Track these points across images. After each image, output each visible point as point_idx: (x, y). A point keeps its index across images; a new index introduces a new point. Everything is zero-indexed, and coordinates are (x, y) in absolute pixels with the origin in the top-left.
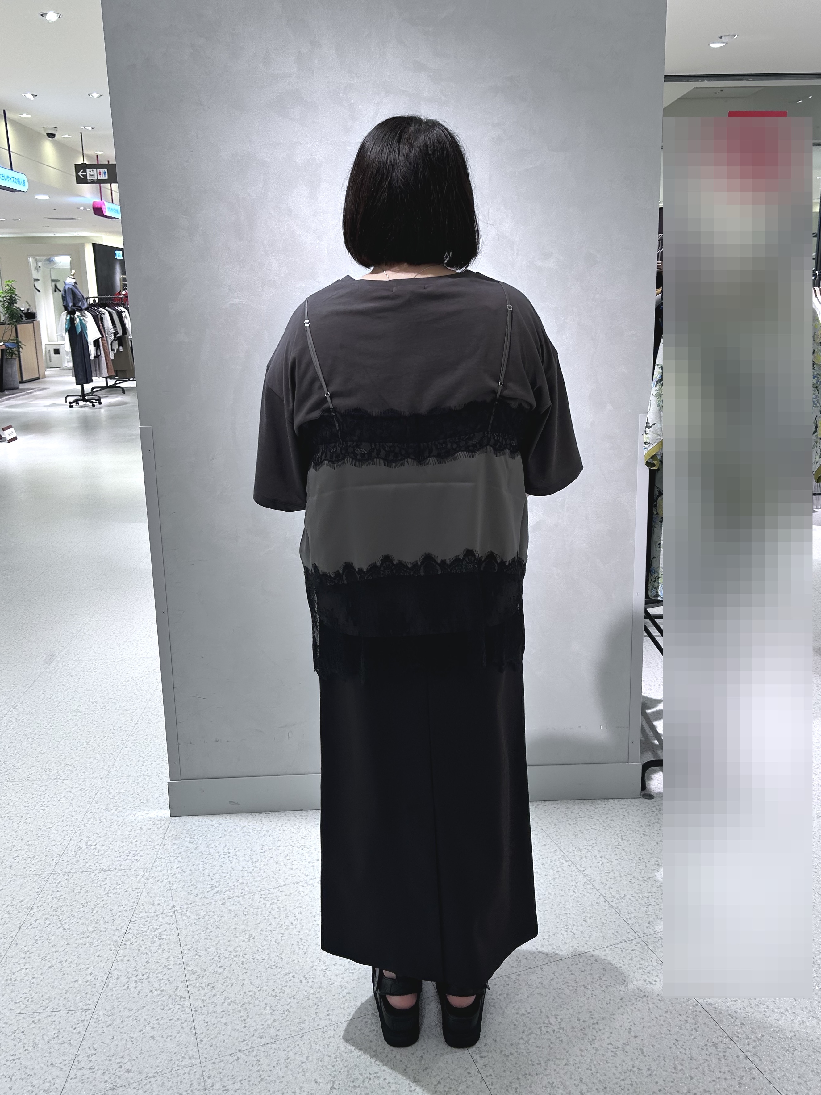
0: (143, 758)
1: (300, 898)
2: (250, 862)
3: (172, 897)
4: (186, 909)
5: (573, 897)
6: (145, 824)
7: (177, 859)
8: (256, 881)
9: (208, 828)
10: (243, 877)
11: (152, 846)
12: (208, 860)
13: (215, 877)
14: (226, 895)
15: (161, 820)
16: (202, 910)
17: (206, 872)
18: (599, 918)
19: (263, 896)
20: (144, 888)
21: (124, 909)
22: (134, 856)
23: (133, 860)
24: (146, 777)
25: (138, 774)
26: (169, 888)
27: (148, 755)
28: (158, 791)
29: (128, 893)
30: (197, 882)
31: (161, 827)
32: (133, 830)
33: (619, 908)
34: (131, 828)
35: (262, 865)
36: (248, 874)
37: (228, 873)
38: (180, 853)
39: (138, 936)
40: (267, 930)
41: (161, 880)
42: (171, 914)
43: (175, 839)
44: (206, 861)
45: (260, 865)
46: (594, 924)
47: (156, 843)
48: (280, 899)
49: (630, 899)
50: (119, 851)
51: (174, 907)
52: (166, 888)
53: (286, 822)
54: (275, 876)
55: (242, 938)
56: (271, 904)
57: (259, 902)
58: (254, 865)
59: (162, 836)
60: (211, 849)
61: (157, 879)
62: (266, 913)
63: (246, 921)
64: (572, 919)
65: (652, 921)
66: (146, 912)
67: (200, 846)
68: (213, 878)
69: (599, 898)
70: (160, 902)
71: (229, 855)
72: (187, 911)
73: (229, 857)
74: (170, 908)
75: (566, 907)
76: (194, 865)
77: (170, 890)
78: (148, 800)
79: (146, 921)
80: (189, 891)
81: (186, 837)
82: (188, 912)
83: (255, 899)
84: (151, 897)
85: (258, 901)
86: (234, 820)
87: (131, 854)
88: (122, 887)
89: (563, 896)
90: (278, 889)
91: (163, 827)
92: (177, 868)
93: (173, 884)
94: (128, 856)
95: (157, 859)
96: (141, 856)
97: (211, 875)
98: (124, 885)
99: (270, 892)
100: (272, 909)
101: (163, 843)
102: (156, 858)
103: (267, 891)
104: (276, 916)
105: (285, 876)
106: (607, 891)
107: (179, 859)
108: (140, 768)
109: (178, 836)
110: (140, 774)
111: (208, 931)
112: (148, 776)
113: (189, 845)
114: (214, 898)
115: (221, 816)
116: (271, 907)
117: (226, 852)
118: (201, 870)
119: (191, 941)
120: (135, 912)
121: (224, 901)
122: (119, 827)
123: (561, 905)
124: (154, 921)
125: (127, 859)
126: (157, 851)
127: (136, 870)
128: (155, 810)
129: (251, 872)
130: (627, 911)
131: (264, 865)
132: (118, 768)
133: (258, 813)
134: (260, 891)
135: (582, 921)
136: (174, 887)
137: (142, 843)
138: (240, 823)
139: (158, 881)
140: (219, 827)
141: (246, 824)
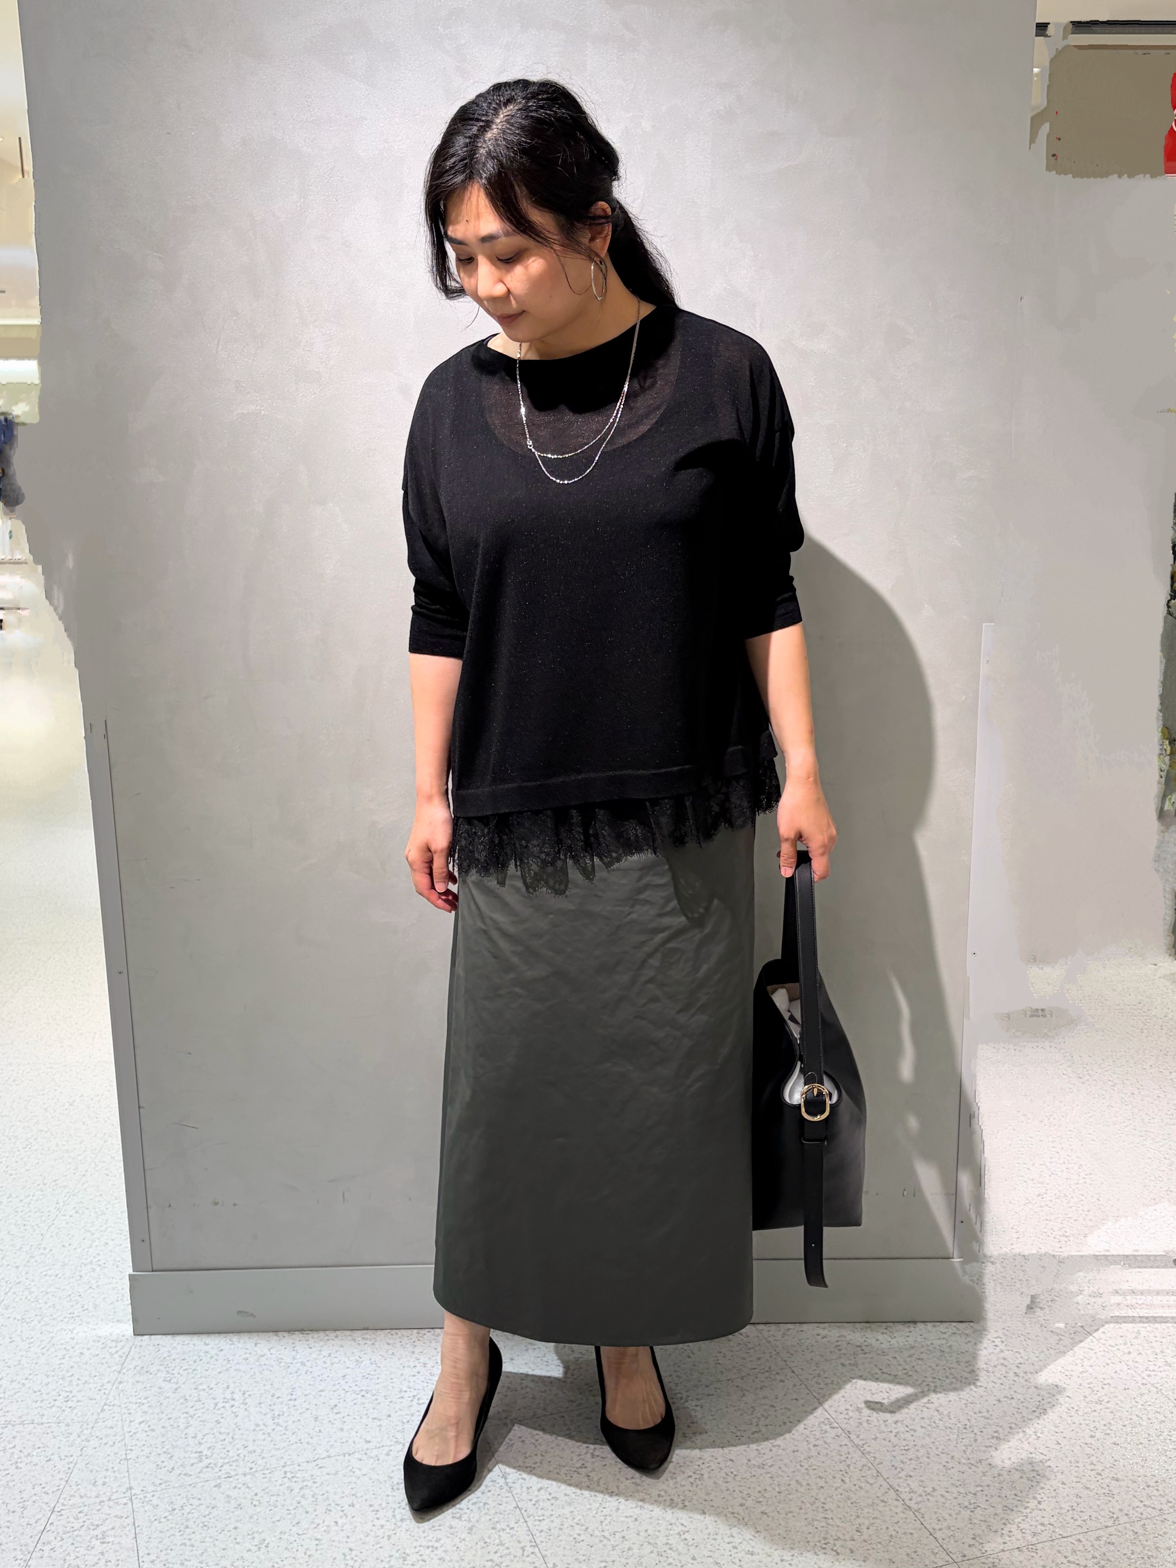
0: (93, 1234)
1: (354, 1479)
2: (269, 1416)
3: (128, 1471)
4: (152, 1494)
5: (840, 1491)
6: (89, 1347)
7: (142, 1407)
8: (277, 1449)
9: (199, 1356)
10: (254, 1441)
11: (99, 1385)
12: (196, 1410)
13: (205, 1440)
14: (223, 1472)
15: (116, 1341)
16: (179, 1495)
17: (191, 1431)
18: (884, 1528)
19: (289, 1475)
20: (81, 1455)
21: (44, 1490)
22: (66, 1401)
23: (64, 1408)
24: (95, 1267)
25: (81, 1261)
26: (124, 1457)
27: (101, 1229)
28: (116, 1291)
29: (51, 1462)
30: (173, 1447)
31: (117, 1352)
32: (67, 1356)
33: (922, 1511)
34: (64, 1352)
35: (290, 1422)
36: (263, 1437)
37: (228, 1434)
38: (146, 1398)
39: (64, 1536)
40: (292, 1532)
41: (111, 1443)
42: (125, 1501)
43: (139, 1372)
44: (191, 1411)
45: (287, 1422)
46: (874, 1538)
47: (106, 1380)
48: (318, 1480)
49: (942, 1496)
50: (40, 1391)
51: (131, 1488)
52: (119, 1455)
53: (337, 1348)
54: (311, 1441)
55: (248, 1546)
56: (302, 1488)
57: (281, 1485)
58: (276, 1421)
59: (118, 1368)
60: (202, 1393)
61: (104, 1441)
62: (291, 1504)
63: (255, 1517)
64: (836, 1528)
65: (979, 1535)
66: (81, 1497)
67: (183, 1386)
68: (202, 1441)
69: (886, 1493)
70: (107, 1480)
71: (233, 1402)
72: (153, 1496)
73: (232, 1406)
74: (124, 1490)
75: (827, 1507)
76: (169, 1419)
77: (126, 1459)
78: (96, 1306)
79: (80, 1512)
80: (159, 1463)
81: (158, 1370)
82: (155, 1497)
83: (273, 1480)
84: (91, 1471)
85: (280, 1482)
86: (245, 1343)
87: (61, 1397)
88: (43, 1453)
89: (822, 1487)
90: (316, 1463)
91: (120, 1353)
92: (140, 1423)
93: (131, 1450)
94: (55, 1400)
95: (105, 1407)
96: (78, 1401)
97: (200, 1436)
98: (46, 1449)
99: (300, 1468)
100: (303, 1496)
101: (119, 1379)
102: (105, 1405)
103: (296, 1466)
104: (309, 1509)
105: (328, 1442)
106: (901, 1481)
107: (145, 1408)
108: (86, 1250)
109: (145, 1369)
110: (84, 1261)
111: (188, 1530)
112: (99, 1265)
113: (163, 1385)
114: (201, 1475)
115: (222, 1336)
116: (302, 1493)
117: (229, 1397)
118: (182, 1427)
119: (157, 1548)
120: (62, 1496)
121: (219, 1481)
122: (44, 1351)
123: (818, 1504)
124: (93, 1512)
125: (53, 1406)
126: (107, 1392)
127: (68, 1425)
128: (107, 1324)
129: (269, 1433)
130: (935, 1517)
131: (294, 1422)
132: (47, 1251)
133: (289, 1331)
134: (284, 1467)
135: (854, 1531)
136: (132, 1455)
137: (81, 1378)
138: (256, 1349)
139: (106, 1444)
140: (218, 1355)
141: (266, 1351)
